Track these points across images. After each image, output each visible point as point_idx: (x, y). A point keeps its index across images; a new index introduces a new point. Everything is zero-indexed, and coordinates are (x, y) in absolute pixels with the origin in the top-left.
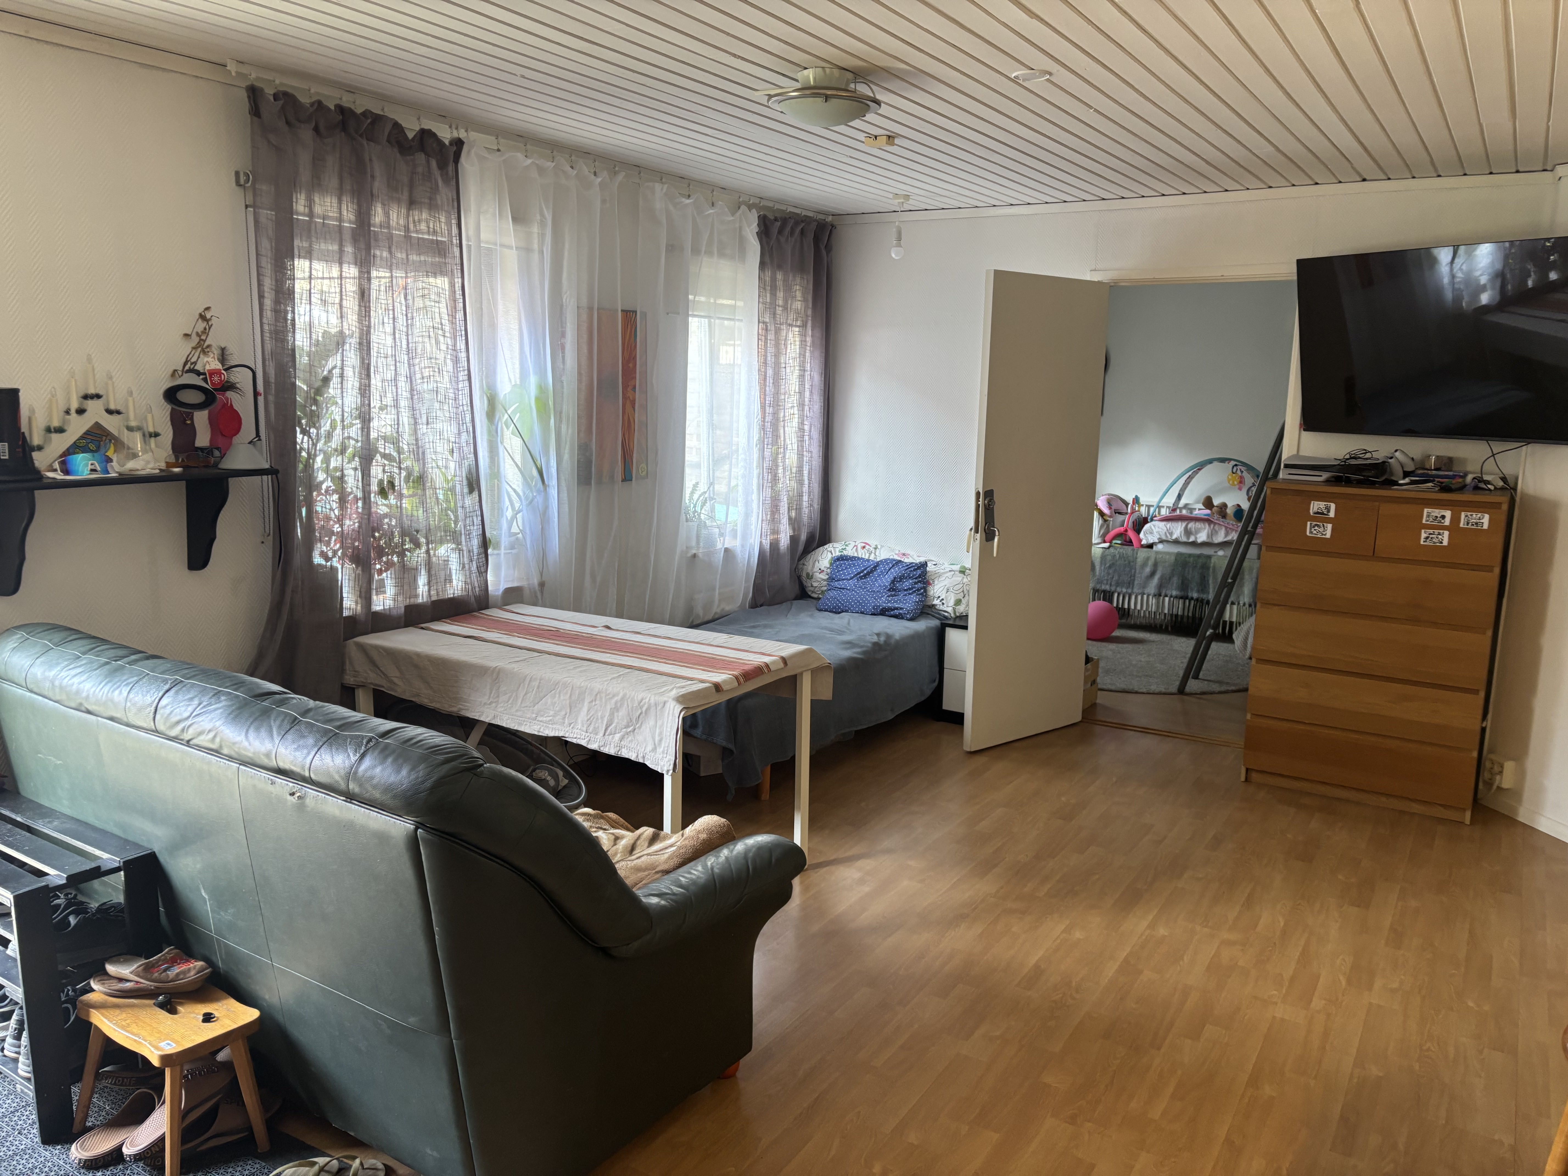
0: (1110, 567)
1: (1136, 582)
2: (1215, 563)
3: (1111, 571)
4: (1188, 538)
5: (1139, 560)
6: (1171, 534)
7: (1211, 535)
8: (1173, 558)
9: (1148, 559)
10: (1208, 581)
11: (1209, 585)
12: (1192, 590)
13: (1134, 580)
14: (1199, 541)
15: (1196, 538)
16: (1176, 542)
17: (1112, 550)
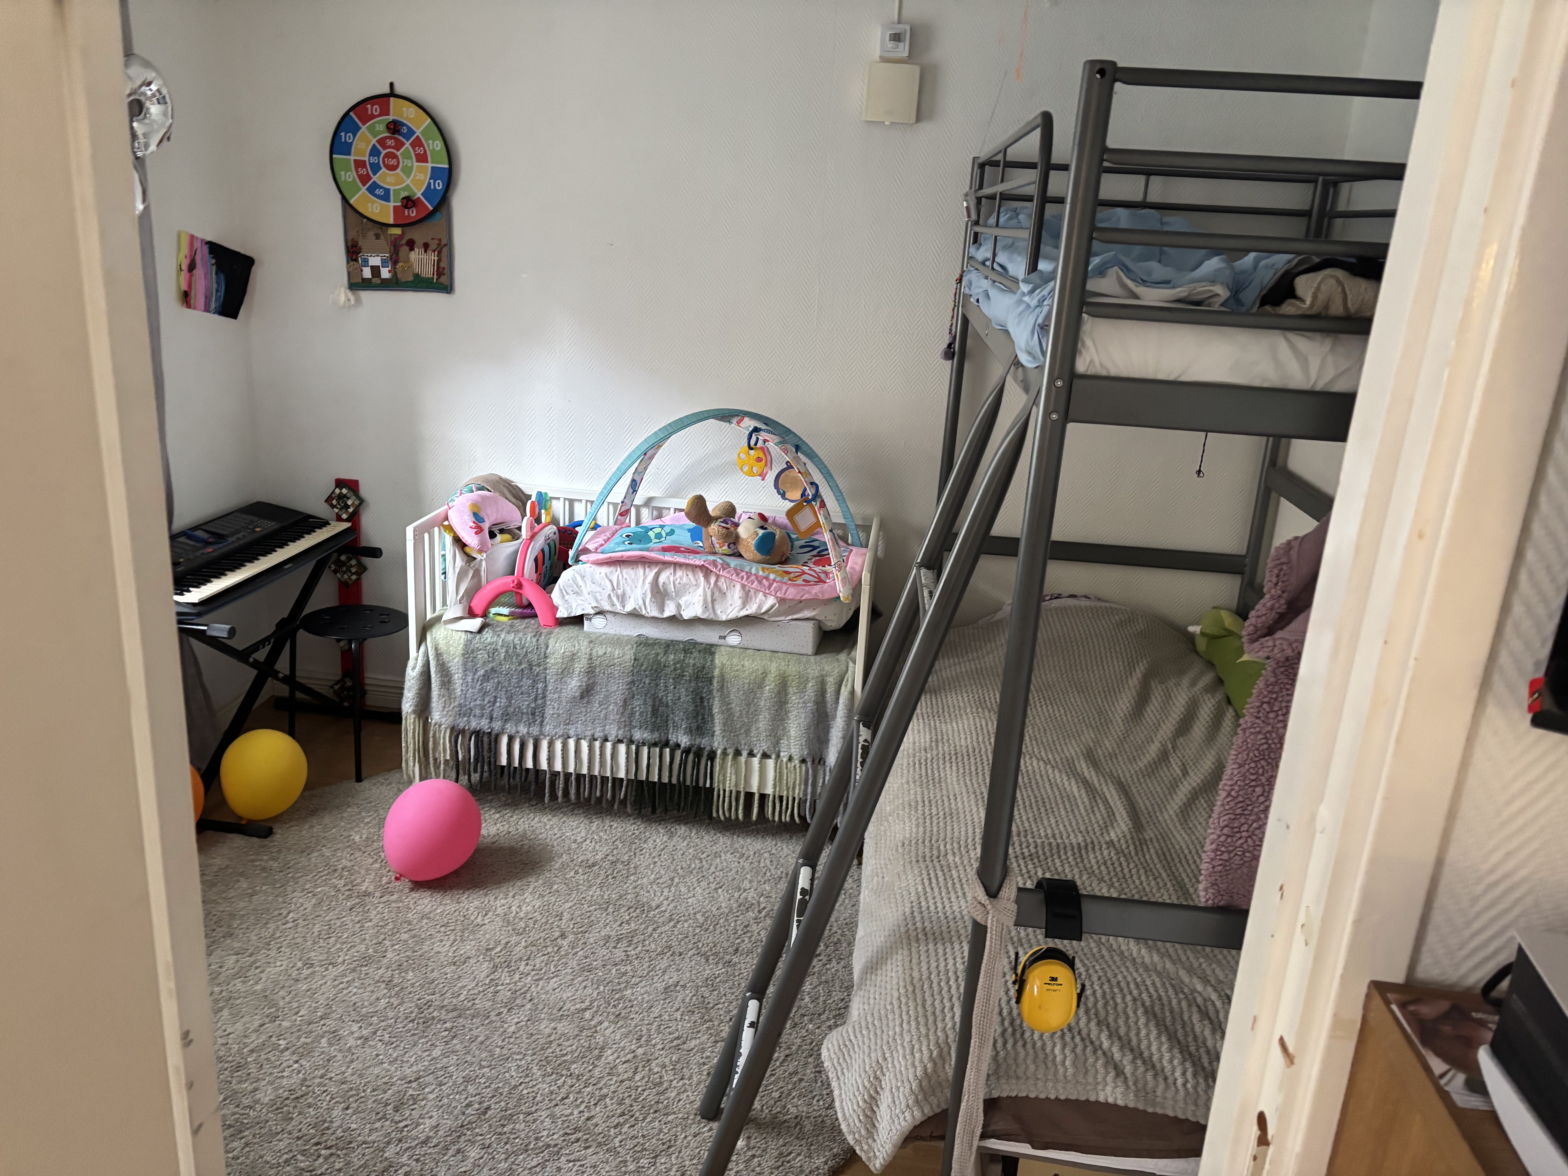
0: (486, 677)
1: (549, 711)
2: (723, 665)
3: (489, 686)
4: (662, 610)
5: (551, 661)
6: (623, 599)
7: (711, 602)
8: (629, 654)
9: (573, 657)
10: (711, 709)
11: (712, 716)
12: (676, 727)
13: (544, 705)
14: (686, 615)
15: (679, 606)
16: (635, 615)
17: (488, 635)
